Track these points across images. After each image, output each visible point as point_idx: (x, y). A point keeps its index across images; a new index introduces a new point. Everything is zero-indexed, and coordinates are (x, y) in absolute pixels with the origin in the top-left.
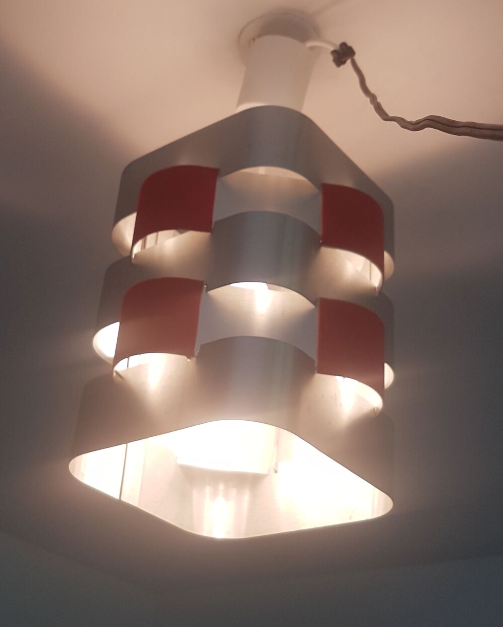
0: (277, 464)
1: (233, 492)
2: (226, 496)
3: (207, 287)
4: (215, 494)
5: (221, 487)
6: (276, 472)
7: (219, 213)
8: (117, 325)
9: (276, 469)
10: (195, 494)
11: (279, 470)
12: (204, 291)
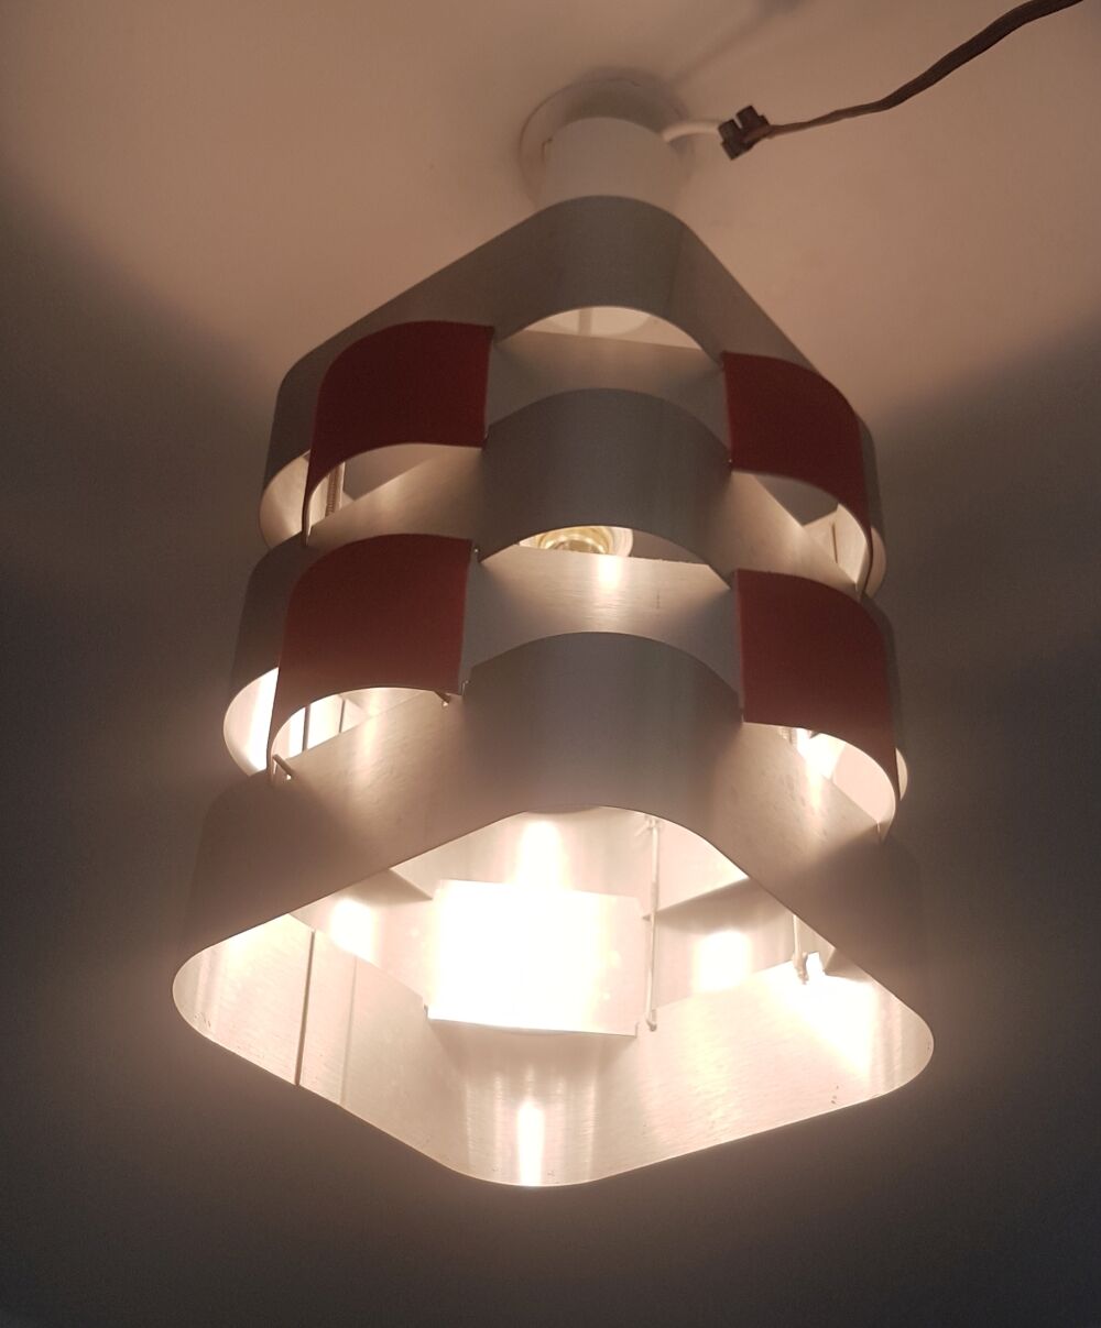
0: (653, 1012)
1: (560, 1087)
2: (543, 1095)
3: (479, 554)
4: (516, 1093)
5: (530, 1076)
6: (653, 1028)
7: (499, 404)
8: (273, 675)
9: (653, 1023)
10: (470, 1092)
11: (659, 1023)
12: (474, 558)
